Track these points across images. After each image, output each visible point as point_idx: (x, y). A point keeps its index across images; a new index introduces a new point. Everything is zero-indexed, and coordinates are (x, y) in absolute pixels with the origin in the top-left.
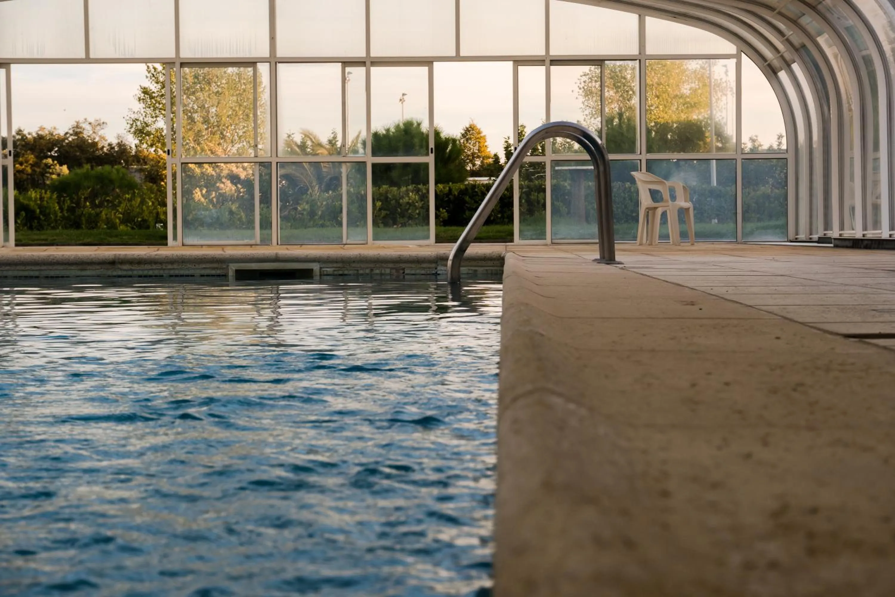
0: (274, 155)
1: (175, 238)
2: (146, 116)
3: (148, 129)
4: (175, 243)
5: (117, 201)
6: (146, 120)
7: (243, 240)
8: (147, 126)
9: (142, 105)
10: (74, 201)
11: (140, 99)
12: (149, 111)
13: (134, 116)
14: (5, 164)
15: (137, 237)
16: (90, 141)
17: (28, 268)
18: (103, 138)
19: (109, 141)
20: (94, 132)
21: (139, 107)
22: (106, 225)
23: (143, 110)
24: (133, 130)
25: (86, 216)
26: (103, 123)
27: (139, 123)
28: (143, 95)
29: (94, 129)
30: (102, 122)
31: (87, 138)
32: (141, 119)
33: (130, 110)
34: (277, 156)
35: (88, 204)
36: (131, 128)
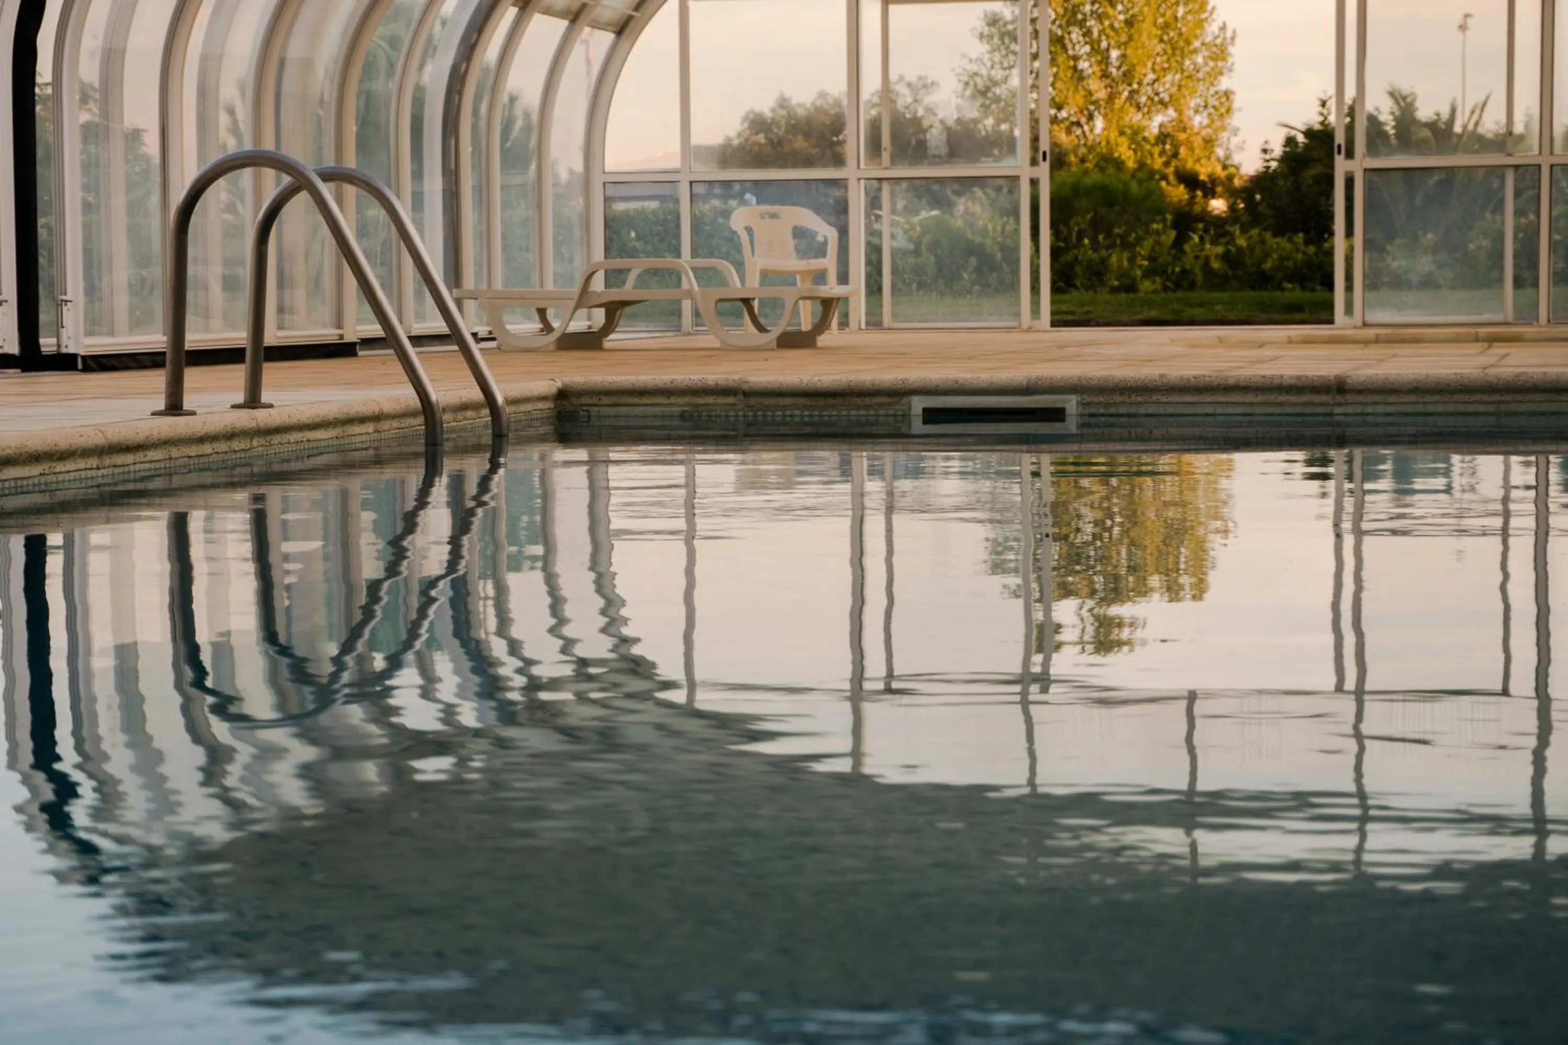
0: (1546, 150)
1: (1349, 309)
2: (992, 67)
3: (998, 91)
4: (1348, 321)
5: (1133, 235)
6: (993, 73)
7: (1481, 314)
8: (995, 84)
9: (986, 47)
10: (1062, 237)
11: (981, 36)
12: (997, 57)
13: (974, 68)
14: (1035, 176)
15: (1240, 307)
16: (908, 116)
17: (1477, 397)
18: (930, 111)
19: (941, 115)
20: (916, 101)
21: (981, 49)
22: (1117, 280)
23: (986, 57)
24: (969, 92)
25: (1085, 263)
26: (933, 83)
27: (979, 80)
28: (987, 28)
29: (917, 94)
30: (929, 81)
31: (903, 110)
32: (984, 72)
33: (964, 56)
34: (1551, 153)
35: (1086, 241)
36: (965, 90)
